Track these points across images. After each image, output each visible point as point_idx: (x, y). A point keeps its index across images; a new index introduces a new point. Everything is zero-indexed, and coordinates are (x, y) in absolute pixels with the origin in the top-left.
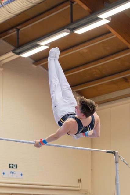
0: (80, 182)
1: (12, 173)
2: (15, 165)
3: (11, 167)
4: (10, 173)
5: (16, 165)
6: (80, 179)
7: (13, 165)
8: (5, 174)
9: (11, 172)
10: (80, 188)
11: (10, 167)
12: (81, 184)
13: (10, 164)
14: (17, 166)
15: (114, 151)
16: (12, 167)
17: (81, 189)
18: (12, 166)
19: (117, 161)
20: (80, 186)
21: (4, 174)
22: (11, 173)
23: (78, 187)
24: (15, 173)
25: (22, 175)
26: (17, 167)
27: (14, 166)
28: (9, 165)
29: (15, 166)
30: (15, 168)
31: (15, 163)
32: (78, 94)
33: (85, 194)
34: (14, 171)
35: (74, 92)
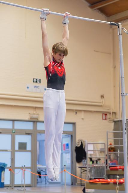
0: (102, 98)
1: (36, 87)
2: (39, 80)
3: (35, 82)
5: (40, 80)
6: (103, 95)
7: (36, 79)
9: (35, 87)
10: (103, 104)
11: (34, 82)
12: (103, 100)
13: (34, 79)
16: (36, 82)
17: (103, 105)
19: (121, 32)
21: (28, 88)
23: (100, 103)
24: (38, 87)
26: (41, 82)
27: (37, 81)
28: (33, 79)
29: (39, 81)
31: (38, 78)
32: (100, 12)
33: (108, 110)
34: (38, 86)
35: (95, 9)
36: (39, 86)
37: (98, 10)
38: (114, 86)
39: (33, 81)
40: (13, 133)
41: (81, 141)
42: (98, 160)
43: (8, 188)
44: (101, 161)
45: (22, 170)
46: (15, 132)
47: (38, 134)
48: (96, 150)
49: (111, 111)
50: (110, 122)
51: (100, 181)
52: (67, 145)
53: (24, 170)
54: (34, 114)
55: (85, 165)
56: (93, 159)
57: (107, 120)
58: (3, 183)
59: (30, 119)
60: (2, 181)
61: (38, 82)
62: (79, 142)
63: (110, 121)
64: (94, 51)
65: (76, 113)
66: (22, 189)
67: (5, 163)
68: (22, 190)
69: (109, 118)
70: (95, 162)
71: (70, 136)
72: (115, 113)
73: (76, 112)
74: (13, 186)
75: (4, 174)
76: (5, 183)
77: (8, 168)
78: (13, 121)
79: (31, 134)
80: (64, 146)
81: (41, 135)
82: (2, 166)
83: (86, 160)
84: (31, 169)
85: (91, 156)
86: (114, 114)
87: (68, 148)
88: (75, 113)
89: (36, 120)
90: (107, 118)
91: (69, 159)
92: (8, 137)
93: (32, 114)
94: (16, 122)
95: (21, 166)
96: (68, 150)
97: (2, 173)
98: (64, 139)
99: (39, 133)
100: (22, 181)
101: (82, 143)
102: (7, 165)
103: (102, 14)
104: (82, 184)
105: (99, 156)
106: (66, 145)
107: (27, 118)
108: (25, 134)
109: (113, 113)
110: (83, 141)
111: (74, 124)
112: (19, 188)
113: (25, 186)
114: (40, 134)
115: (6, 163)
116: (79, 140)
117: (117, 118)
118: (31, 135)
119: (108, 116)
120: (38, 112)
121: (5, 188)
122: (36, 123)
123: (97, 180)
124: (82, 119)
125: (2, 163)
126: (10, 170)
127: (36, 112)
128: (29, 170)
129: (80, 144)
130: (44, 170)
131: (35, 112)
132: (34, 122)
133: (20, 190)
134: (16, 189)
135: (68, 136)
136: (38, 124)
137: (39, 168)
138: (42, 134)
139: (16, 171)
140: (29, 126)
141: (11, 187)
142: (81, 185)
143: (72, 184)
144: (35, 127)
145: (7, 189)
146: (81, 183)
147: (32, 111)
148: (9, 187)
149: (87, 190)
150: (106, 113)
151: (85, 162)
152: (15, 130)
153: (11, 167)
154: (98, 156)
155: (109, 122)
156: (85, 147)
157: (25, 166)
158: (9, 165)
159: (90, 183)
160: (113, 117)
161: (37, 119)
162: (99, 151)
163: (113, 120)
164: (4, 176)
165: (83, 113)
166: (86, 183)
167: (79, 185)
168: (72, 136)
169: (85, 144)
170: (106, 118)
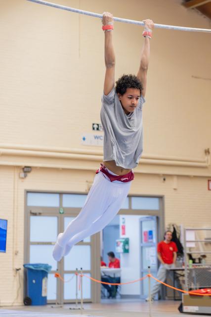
0: (207, 153)
1: (98, 138)
3: (96, 129)
6: (208, 149)
7: (98, 125)
8: (86, 140)
9: (96, 137)
10: (209, 164)
11: (94, 129)
12: (209, 157)
13: (93, 124)
16: (98, 129)
17: (209, 166)
18: (97, 127)
20: (208, 160)
21: (84, 139)
22: (95, 138)
23: (204, 162)
24: (101, 138)
27: (100, 128)
28: (91, 125)
32: (200, 13)
34: (100, 135)
35: (193, 9)
37: (197, 10)
39: (92, 128)
40: (61, 214)
41: (173, 225)
42: (201, 258)
43: (54, 306)
44: (206, 259)
45: (77, 275)
46: (63, 213)
48: (199, 240)
51: (207, 293)
52: (151, 233)
53: (81, 276)
55: (181, 267)
56: (194, 256)
58: (45, 298)
60: (43, 295)
62: (169, 229)
64: (193, 76)
65: (164, 180)
66: (78, 308)
67: (48, 265)
68: (77, 309)
70: (197, 261)
71: (155, 218)
73: (165, 177)
74: (62, 303)
75: (46, 282)
76: (48, 298)
77: (53, 272)
78: (61, 194)
80: (145, 234)
82: (42, 269)
83: (182, 258)
84: (91, 274)
85: (190, 251)
87: (152, 238)
88: (162, 179)
91: (152, 256)
92: (53, 221)
94: (64, 196)
95: (75, 269)
96: (152, 242)
97: (44, 281)
98: (144, 224)
100: (77, 294)
101: (174, 229)
102: (51, 267)
103: (204, 16)
104: (176, 298)
105: (204, 250)
106: (148, 234)
107: (83, 189)
110: (177, 227)
111: (161, 198)
112: (72, 306)
113: (82, 302)
115: (50, 264)
116: (169, 225)
121: (49, 306)
123: (203, 291)
124: (175, 189)
125: (43, 264)
126: (57, 276)
128: (88, 275)
129: (172, 230)
133: (74, 309)
134: (68, 307)
135: (152, 218)
137: (104, 272)
139: (67, 277)
141: (58, 304)
142: (175, 300)
143: (159, 299)
145: (52, 307)
146: (174, 297)
147: (91, 178)
148: (55, 304)
149: (187, 308)
151: (181, 261)
152: (64, 208)
153: (57, 270)
154: (202, 251)
156: (179, 236)
157: (81, 269)
158: (54, 268)
159: (191, 295)
162: (203, 243)
164: (46, 286)
165: (175, 179)
166: (184, 296)
167: (172, 300)
168: (158, 218)
169: (180, 231)
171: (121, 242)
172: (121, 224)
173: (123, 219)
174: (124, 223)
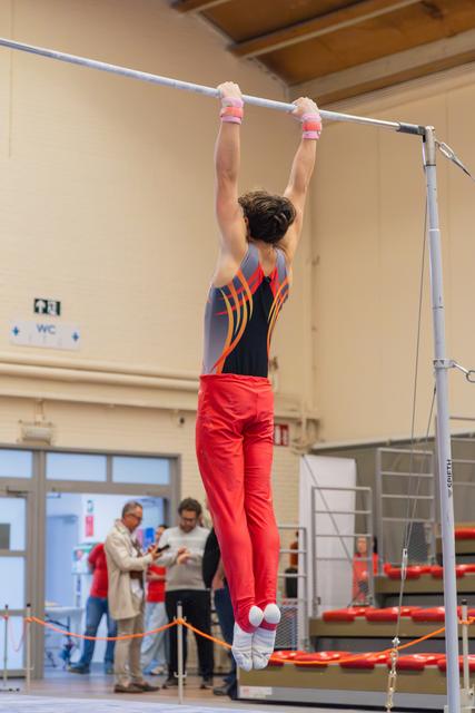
0: (273, 368)
1: (45, 330)
2: (54, 304)
3: (40, 310)
4: (37, 330)
5: (58, 304)
6: (275, 359)
7: (46, 302)
8: (20, 334)
9: (42, 328)
10: (276, 389)
11: (37, 310)
12: (276, 377)
13: (37, 301)
14: (62, 306)
15: (420, 128)
16: (45, 311)
17: (276, 393)
18: (44, 307)
19: (432, 158)
21: (16, 331)
22: (40, 330)
24: (52, 330)
25: (76, 337)
26: (62, 311)
27: (49, 308)
28: (33, 302)
29: (55, 308)
30: (53, 312)
31: (52, 298)
32: (265, 68)
33: (293, 410)
34: (49, 324)
35: (250, 59)
36: (53, 326)
37: (259, 63)
38: (314, 329)
39: (32, 308)
45: (6, 619)
47: (50, 494)
49: (304, 416)
50: (297, 451)
51: (290, 659)
52: (150, 533)
54: (37, 424)
57: (287, 446)
59: (22, 443)
61: (52, 311)
63: (298, 448)
65: (182, 421)
66: (7, 688)
68: (5, 691)
69: (296, 441)
71: (160, 501)
72: (315, 423)
73: (183, 416)
79: (26, 492)
81: (59, 497)
86: (312, 426)
88: (178, 420)
89: (43, 445)
90: (288, 441)
93: (29, 424)
99: (54, 490)
100: (5, 659)
103: (273, 75)
106: (144, 535)
107: (13, 437)
108: (5, 494)
109: (309, 421)
111: (174, 459)
114: (56, 495)
117: (323, 441)
118: (26, 498)
119: (292, 432)
120: (52, 415)
122: (42, 454)
127: (44, 418)
130: (64, 622)
131: (39, 418)
132: (35, 451)
135: (154, 503)
136: (51, 458)
138: (63, 495)
140: (18, 467)
144: (40, 468)
147: (29, 414)
149: (245, 690)
150: (283, 423)
155: (296, 454)
160: (308, 434)
161: (48, 441)
163: (309, 446)
170: (285, 438)
171: (83, 551)
172: (83, 514)
173: (89, 502)
174: (91, 510)
